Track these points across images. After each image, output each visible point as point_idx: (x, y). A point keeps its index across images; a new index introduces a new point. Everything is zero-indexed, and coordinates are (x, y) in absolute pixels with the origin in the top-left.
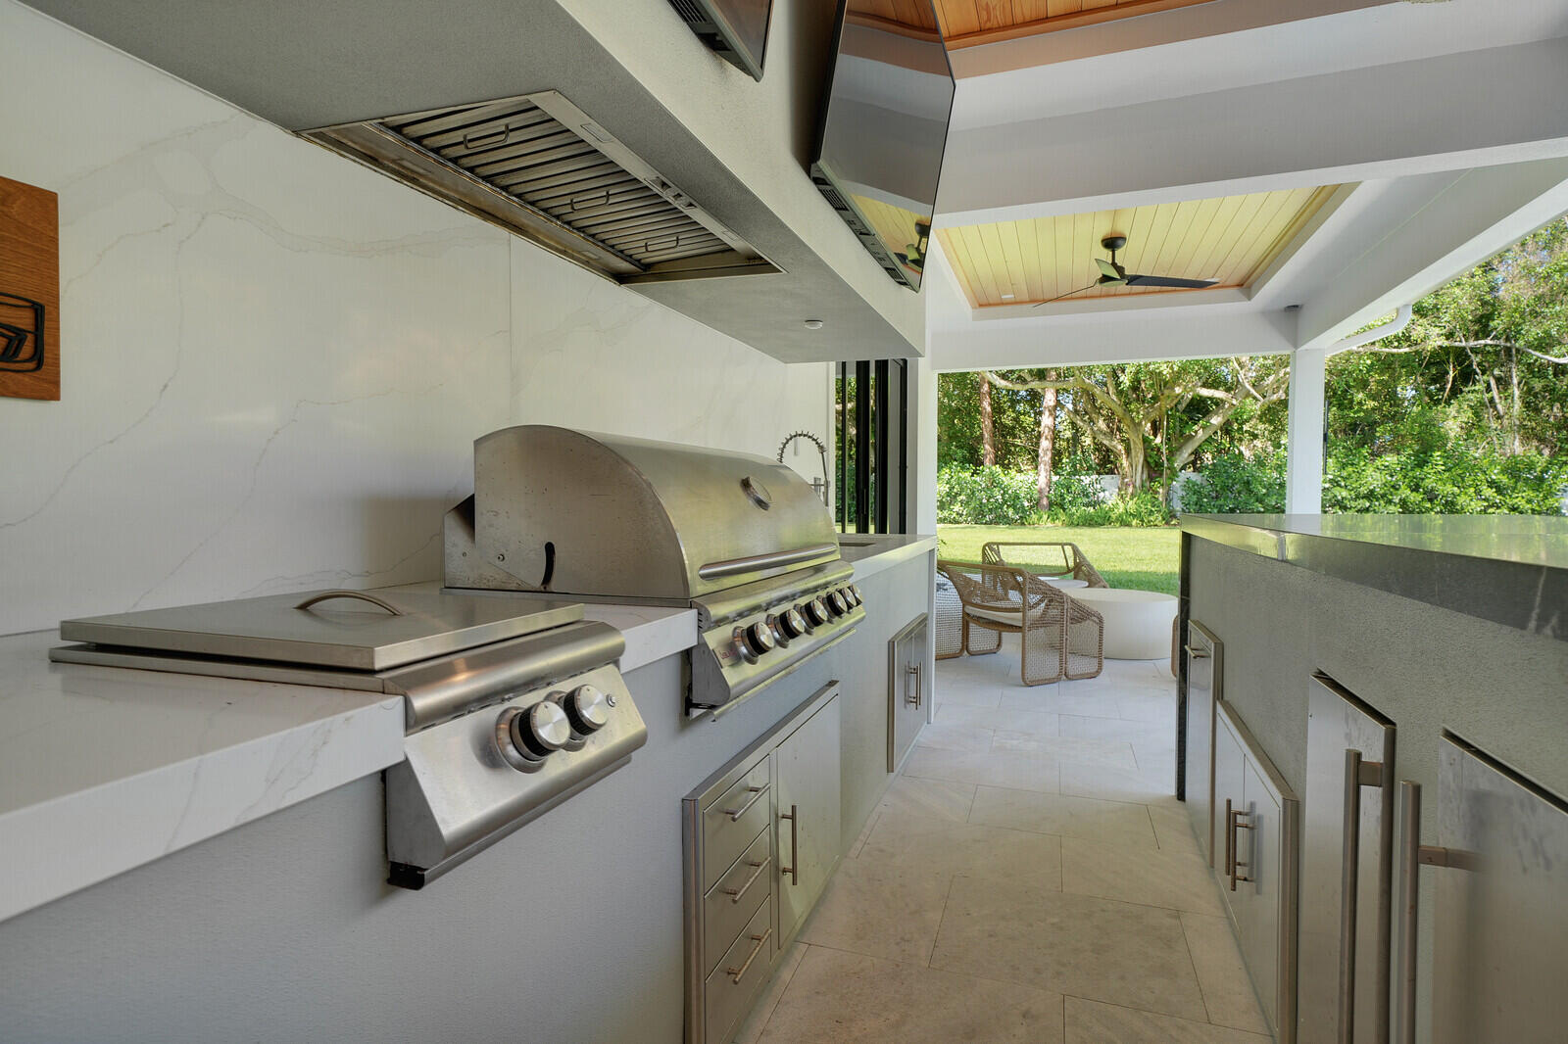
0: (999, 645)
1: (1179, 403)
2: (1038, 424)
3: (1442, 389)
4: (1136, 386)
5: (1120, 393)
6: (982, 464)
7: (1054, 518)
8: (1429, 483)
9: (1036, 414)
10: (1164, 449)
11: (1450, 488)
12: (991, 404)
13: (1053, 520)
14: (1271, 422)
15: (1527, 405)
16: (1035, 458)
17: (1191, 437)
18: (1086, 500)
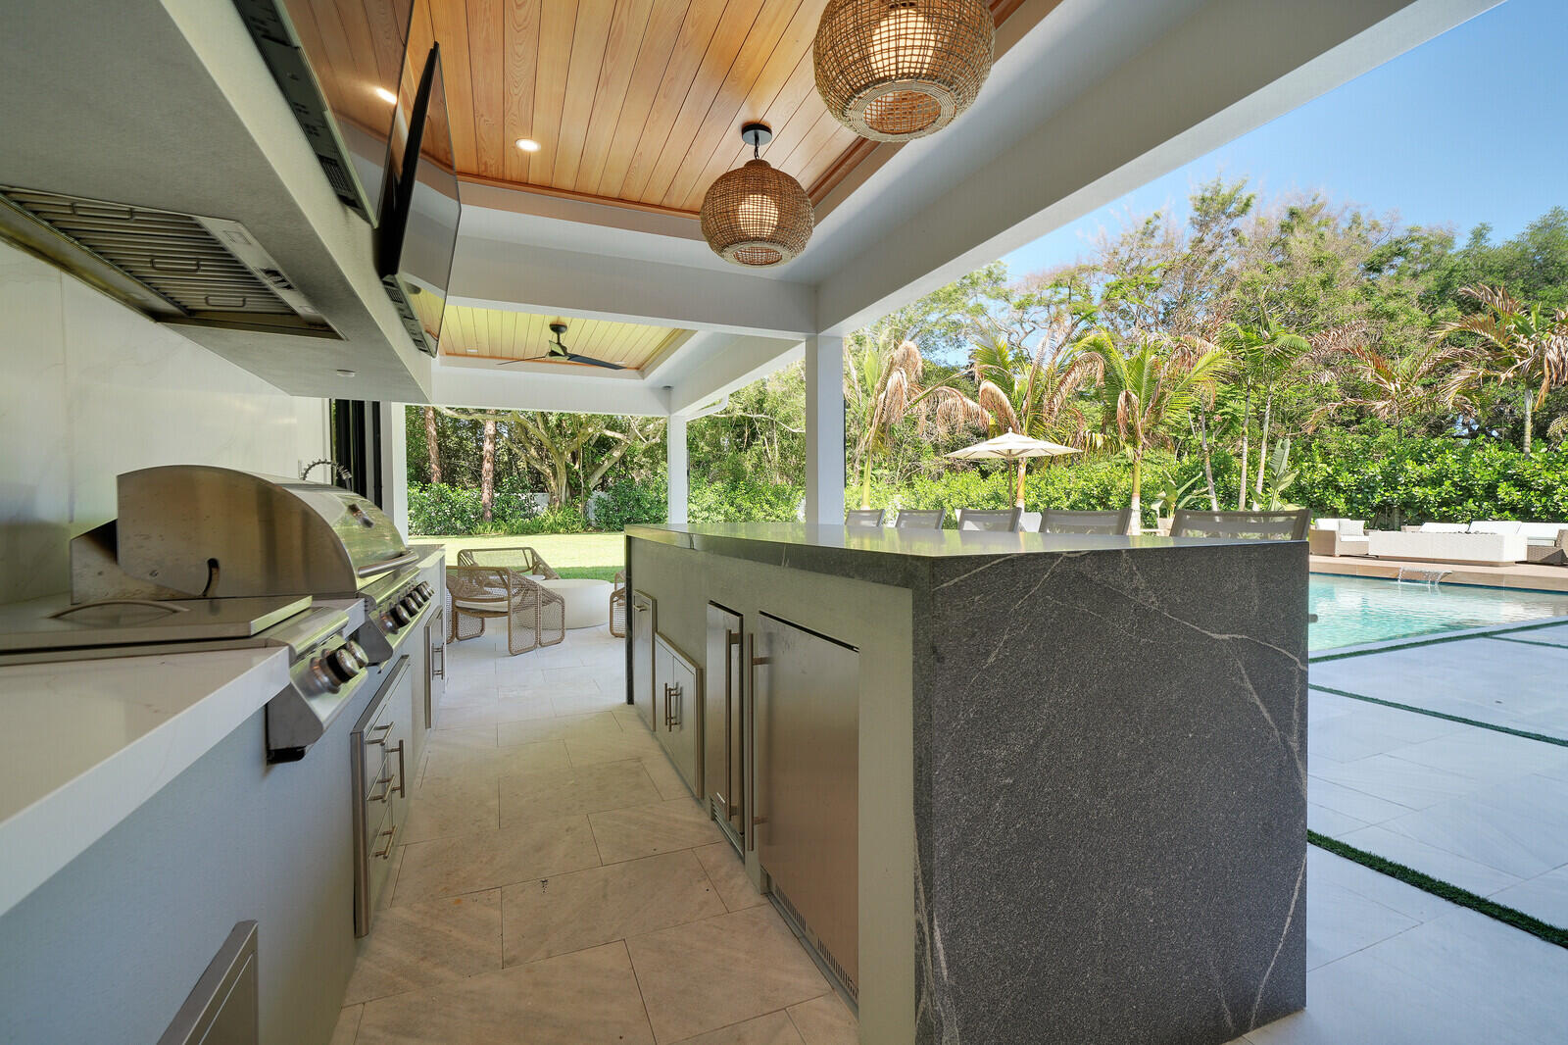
0: (482, 630)
1: (591, 439)
2: (481, 449)
3: (743, 442)
4: (559, 426)
5: (547, 428)
6: (429, 481)
7: (497, 528)
8: (738, 501)
9: (478, 440)
10: (581, 474)
11: (748, 504)
12: (435, 429)
13: (497, 530)
14: (651, 457)
15: (781, 455)
16: (477, 477)
17: (600, 465)
18: (523, 513)
